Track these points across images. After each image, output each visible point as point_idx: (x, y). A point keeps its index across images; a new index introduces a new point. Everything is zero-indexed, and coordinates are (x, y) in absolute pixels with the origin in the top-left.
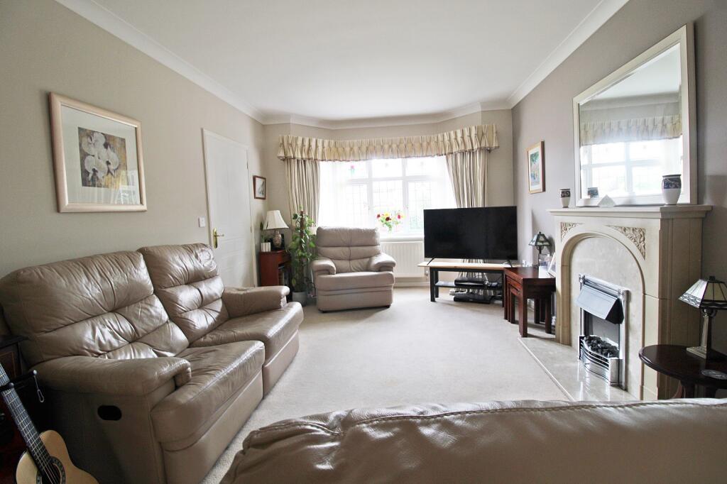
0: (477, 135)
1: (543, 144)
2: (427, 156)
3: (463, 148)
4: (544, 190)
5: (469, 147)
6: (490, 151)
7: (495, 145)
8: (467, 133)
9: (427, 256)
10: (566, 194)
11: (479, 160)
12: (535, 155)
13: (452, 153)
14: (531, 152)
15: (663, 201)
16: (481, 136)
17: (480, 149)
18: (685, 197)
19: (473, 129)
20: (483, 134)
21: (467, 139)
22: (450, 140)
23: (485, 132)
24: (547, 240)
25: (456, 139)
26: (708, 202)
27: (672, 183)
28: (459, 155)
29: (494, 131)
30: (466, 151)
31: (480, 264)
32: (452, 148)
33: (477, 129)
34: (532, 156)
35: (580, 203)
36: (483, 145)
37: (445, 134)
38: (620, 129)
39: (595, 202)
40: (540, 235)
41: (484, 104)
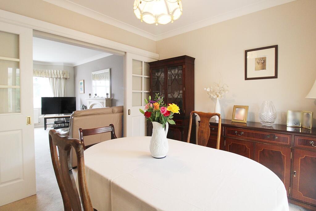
0: (62, 73)
1: (84, 80)
2: (40, 77)
3: (57, 76)
4: (84, 93)
5: (59, 77)
6: (66, 79)
7: (68, 77)
8: (58, 72)
9: (42, 114)
10: (90, 95)
11: (63, 81)
12: (81, 83)
13: (52, 77)
14: (80, 82)
15: (106, 97)
16: (64, 74)
17: (63, 78)
18: (109, 97)
19: (61, 71)
20: (64, 73)
21: (58, 74)
22: (51, 73)
23: (65, 73)
24: (85, 107)
25: (54, 73)
26: (112, 98)
27: (107, 94)
28: (55, 79)
29: (68, 73)
30: (58, 78)
31: (63, 115)
32: (52, 76)
33: (62, 71)
34: (80, 83)
35: (93, 97)
36: (64, 77)
37: (49, 70)
38: (103, 77)
39: (96, 96)
40: (83, 105)
41: (64, 63)
